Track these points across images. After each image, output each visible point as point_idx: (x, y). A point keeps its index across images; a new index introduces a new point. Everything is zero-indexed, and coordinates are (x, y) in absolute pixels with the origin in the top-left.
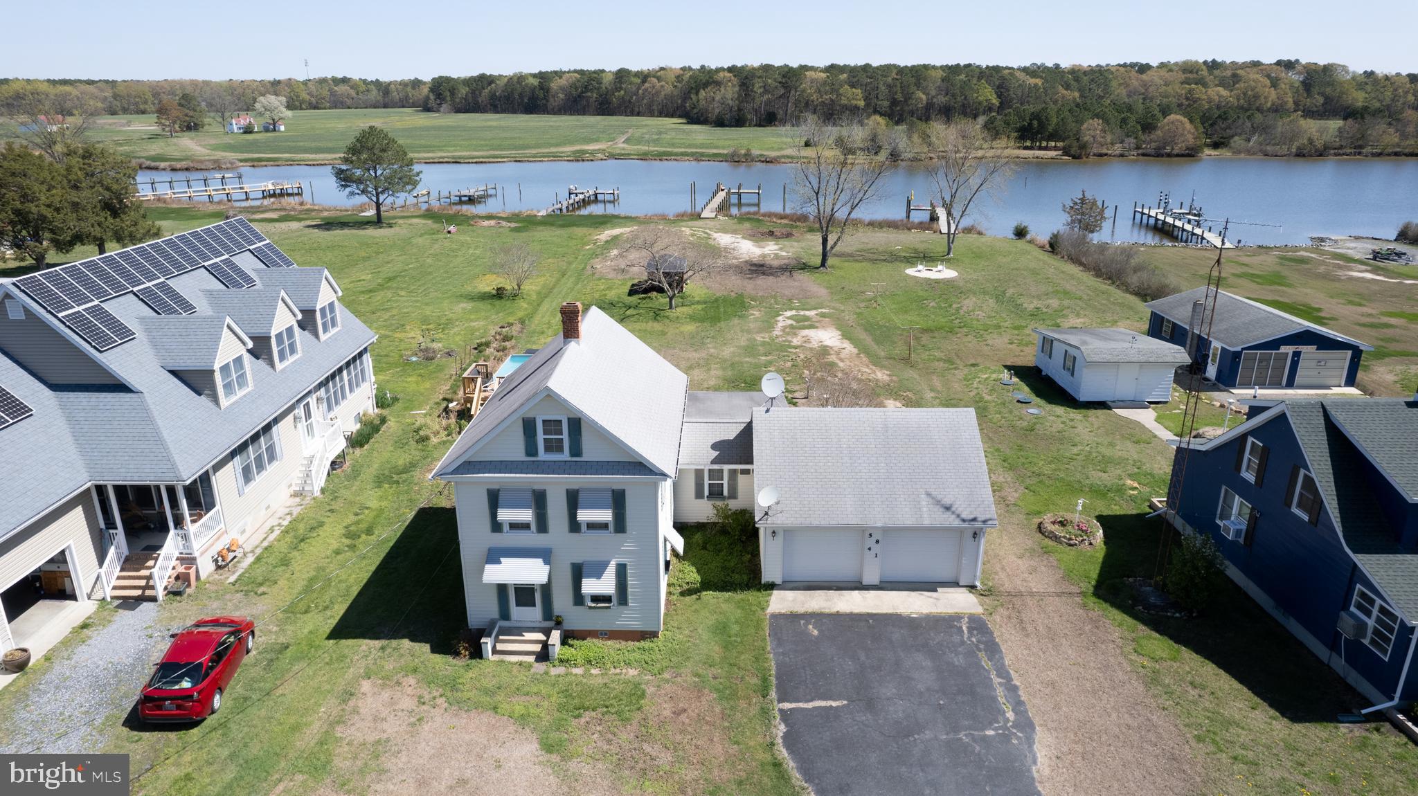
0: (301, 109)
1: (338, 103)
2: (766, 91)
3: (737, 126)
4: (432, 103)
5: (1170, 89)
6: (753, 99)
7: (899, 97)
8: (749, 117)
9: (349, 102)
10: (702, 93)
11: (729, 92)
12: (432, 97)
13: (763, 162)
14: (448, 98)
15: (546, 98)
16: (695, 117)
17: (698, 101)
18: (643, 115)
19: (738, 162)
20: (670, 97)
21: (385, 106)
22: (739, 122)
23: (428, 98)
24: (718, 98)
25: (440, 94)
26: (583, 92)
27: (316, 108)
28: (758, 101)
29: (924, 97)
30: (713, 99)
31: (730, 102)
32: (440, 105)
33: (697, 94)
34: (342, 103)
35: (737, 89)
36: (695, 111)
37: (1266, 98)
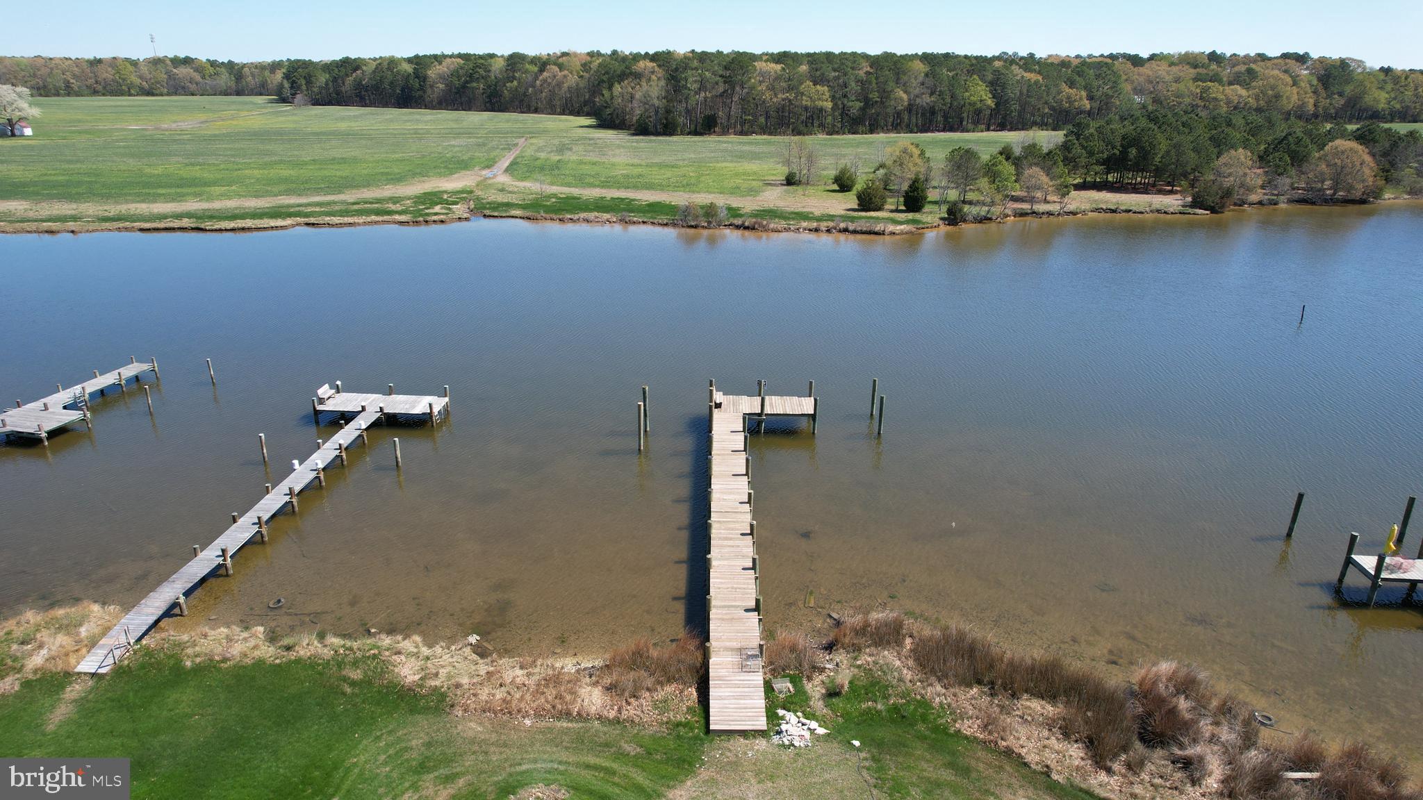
0: (130, 95)
1: (178, 88)
2: (702, 87)
3: (665, 134)
4: (287, 92)
5: (1182, 86)
6: (687, 98)
7: (875, 96)
8: (681, 120)
9: (193, 87)
10: (617, 89)
11: (653, 89)
12: (287, 85)
13: (738, 227)
14: (304, 87)
15: (422, 88)
16: (609, 120)
17: (612, 98)
18: (543, 113)
19: (696, 227)
20: (576, 91)
21: (238, 93)
22: (667, 128)
23: (281, 86)
24: (638, 95)
25: (293, 82)
26: (467, 82)
27: (149, 93)
28: (692, 101)
29: (905, 97)
30: (632, 97)
31: (656, 102)
32: (294, 95)
33: (610, 88)
34: (183, 88)
35: (663, 83)
36: (608, 111)
37: (1288, 98)
